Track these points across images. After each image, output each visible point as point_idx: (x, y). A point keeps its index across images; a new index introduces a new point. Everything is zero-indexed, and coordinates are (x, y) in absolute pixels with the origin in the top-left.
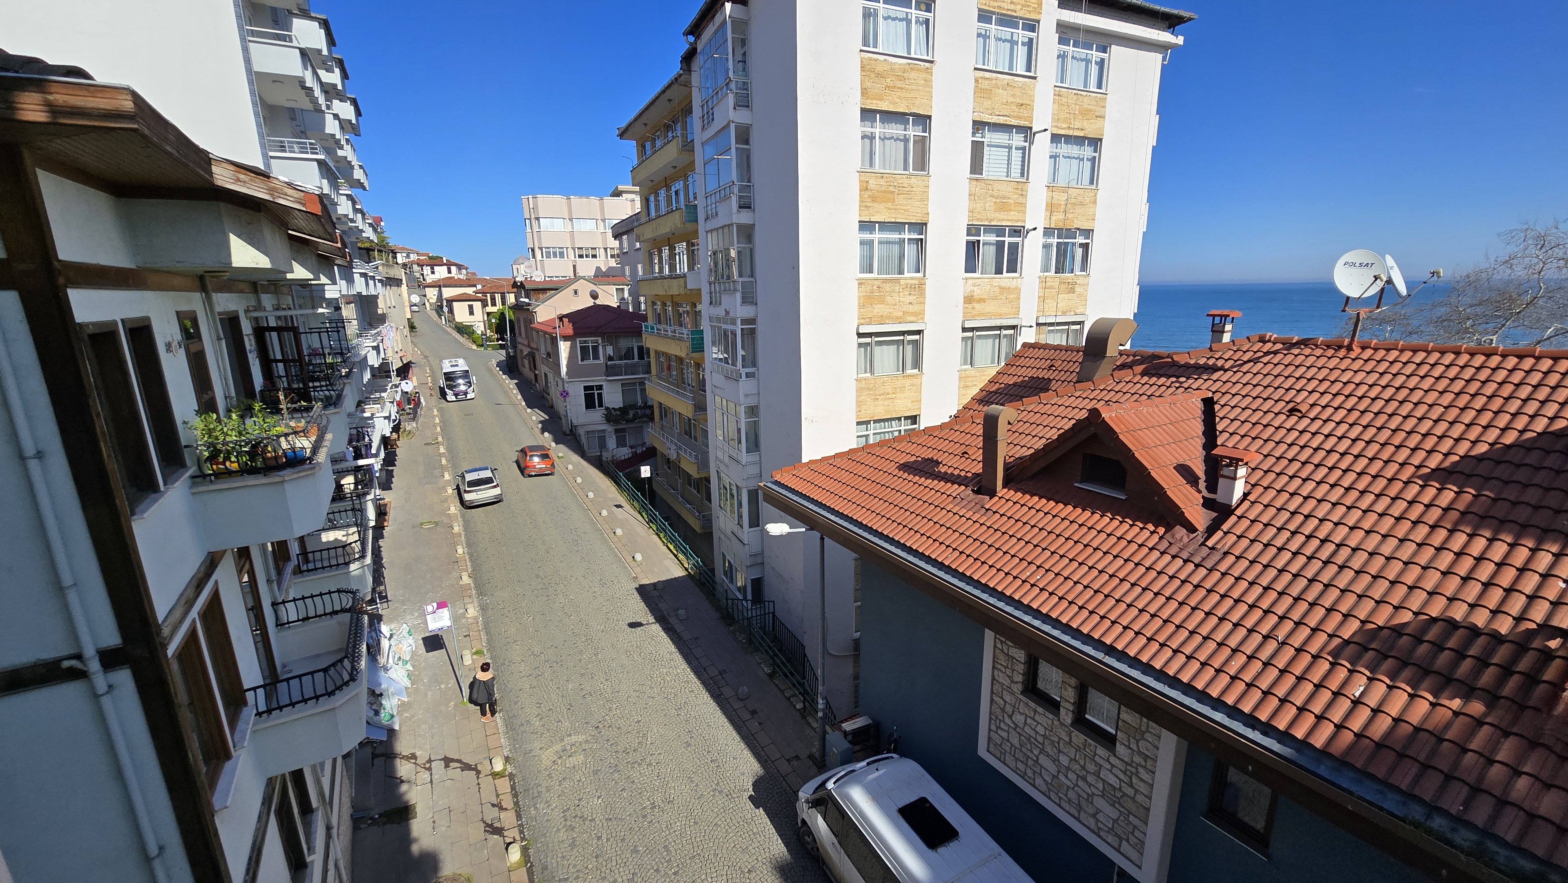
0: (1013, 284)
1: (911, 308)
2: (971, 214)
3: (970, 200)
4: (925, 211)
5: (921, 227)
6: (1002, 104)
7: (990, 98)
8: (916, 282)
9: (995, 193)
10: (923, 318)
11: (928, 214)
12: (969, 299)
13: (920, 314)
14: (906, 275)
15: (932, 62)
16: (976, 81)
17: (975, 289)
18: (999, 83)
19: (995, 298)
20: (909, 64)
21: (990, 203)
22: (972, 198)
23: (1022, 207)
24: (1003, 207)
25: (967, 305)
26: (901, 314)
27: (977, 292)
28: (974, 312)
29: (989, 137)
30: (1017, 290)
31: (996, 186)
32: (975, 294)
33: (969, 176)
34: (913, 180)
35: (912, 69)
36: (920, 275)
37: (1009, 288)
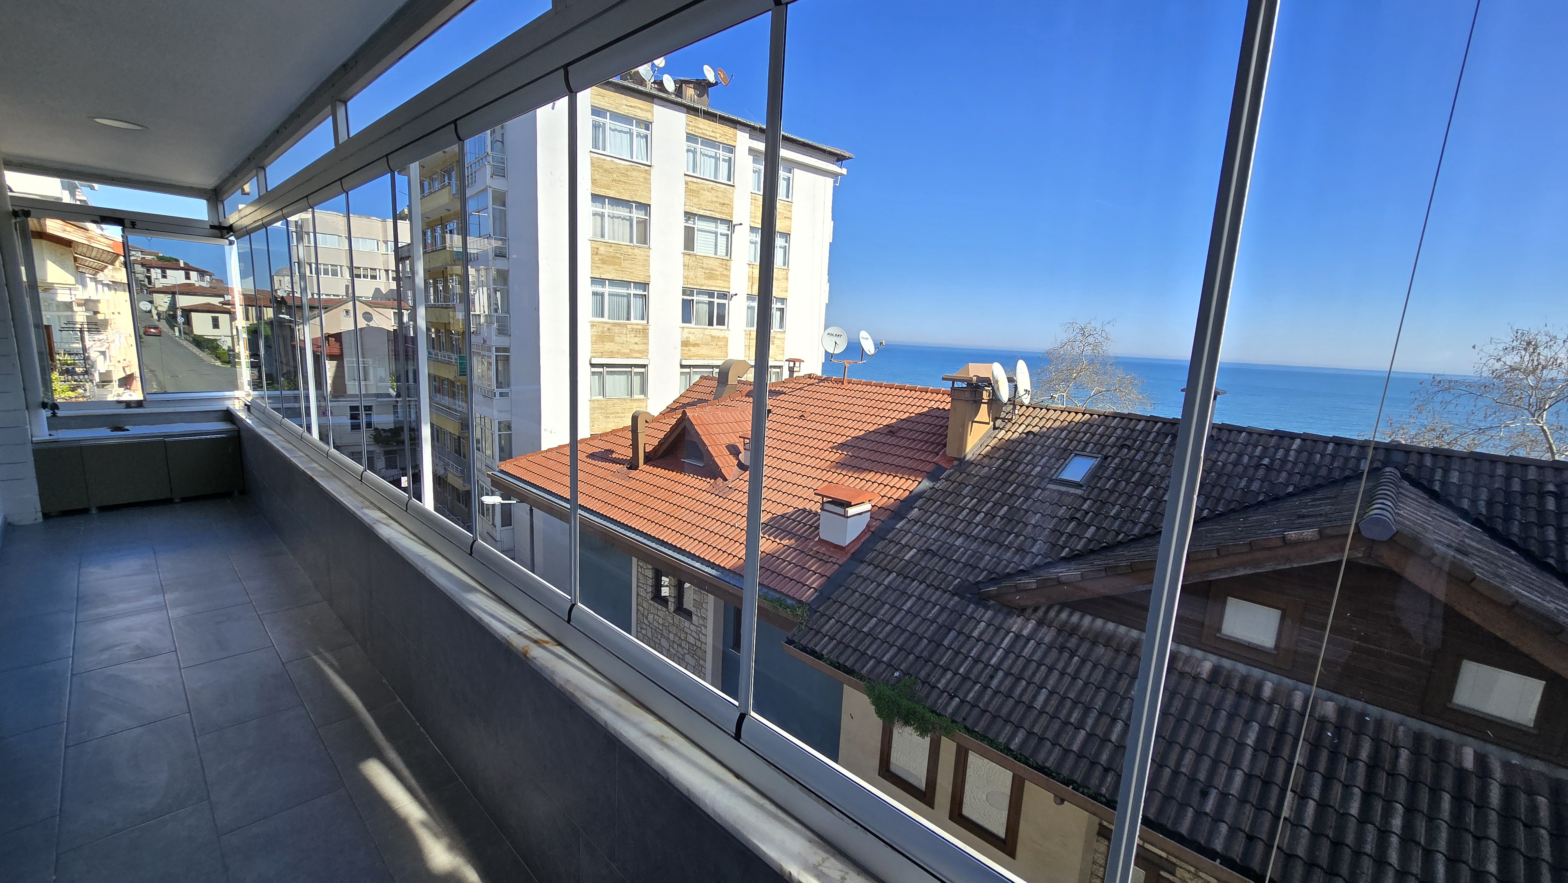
0: (721, 334)
1: (636, 347)
2: (685, 280)
3: (684, 269)
4: (647, 274)
5: (645, 286)
6: (708, 202)
7: (698, 197)
8: (641, 327)
9: (705, 266)
10: (647, 356)
11: (649, 276)
12: (685, 344)
13: (645, 353)
14: (633, 321)
15: (650, 166)
16: (686, 183)
17: (691, 336)
18: (705, 187)
19: (707, 344)
20: (632, 166)
21: (700, 273)
22: (686, 268)
23: (726, 278)
24: (711, 276)
25: (684, 348)
26: (628, 351)
27: (692, 339)
28: (690, 354)
29: (699, 224)
30: (726, 339)
31: (705, 261)
32: (691, 340)
33: (683, 251)
34: (636, 251)
35: (634, 169)
36: (645, 322)
37: (719, 337)
